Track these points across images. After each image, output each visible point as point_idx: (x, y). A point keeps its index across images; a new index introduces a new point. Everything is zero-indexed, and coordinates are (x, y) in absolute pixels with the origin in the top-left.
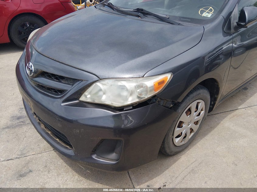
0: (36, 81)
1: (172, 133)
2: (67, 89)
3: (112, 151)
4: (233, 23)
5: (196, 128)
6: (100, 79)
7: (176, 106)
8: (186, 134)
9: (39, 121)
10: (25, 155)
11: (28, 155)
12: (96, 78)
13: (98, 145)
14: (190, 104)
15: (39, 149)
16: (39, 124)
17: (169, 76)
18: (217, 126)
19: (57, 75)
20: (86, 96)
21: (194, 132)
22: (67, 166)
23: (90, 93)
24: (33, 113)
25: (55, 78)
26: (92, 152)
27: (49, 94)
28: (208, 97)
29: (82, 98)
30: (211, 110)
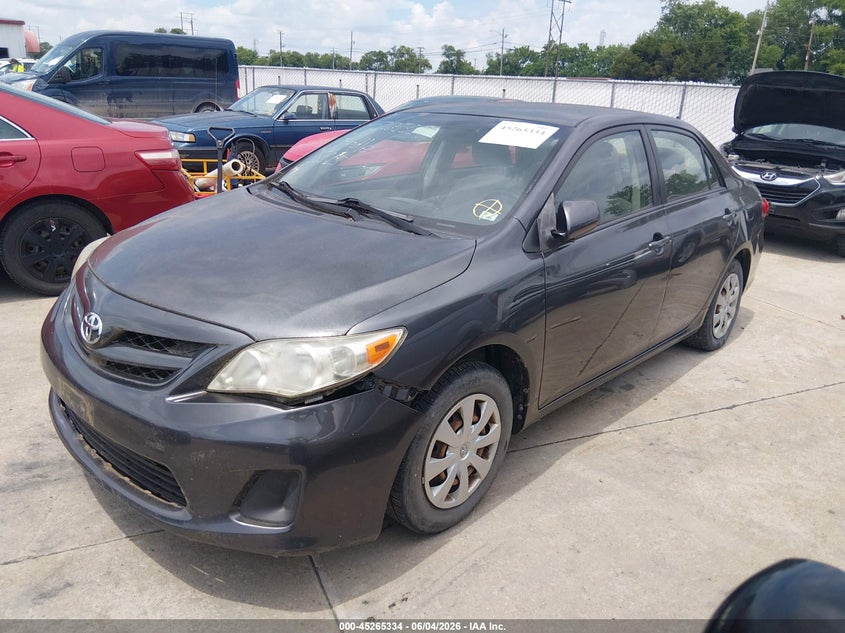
0: (100, 355)
1: (420, 469)
2: (179, 367)
3: (278, 503)
4: (544, 232)
5: (484, 466)
6: (255, 341)
7: (422, 401)
8: (457, 478)
9: (97, 456)
10: (53, 551)
11: (59, 550)
12: (247, 340)
13: (246, 489)
14: (456, 403)
15: (89, 536)
16: (98, 463)
17: (398, 335)
18: (544, 471)
19: (160, 338)
20: (221, 381)
21: (480, 477)
22: (163, 570)
23: (232, 374)
24: (81, 442)
25: (152, 346)
26: (234, 504)
27: (137, 382)
28: (504, 390)
29: (214, 386)
30: (518, 425)
